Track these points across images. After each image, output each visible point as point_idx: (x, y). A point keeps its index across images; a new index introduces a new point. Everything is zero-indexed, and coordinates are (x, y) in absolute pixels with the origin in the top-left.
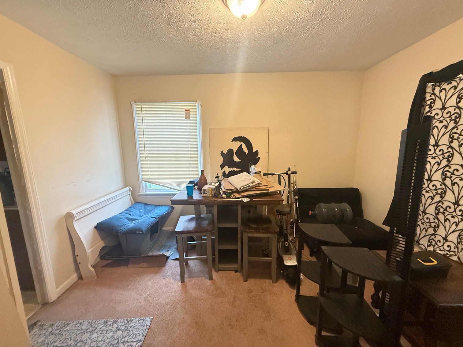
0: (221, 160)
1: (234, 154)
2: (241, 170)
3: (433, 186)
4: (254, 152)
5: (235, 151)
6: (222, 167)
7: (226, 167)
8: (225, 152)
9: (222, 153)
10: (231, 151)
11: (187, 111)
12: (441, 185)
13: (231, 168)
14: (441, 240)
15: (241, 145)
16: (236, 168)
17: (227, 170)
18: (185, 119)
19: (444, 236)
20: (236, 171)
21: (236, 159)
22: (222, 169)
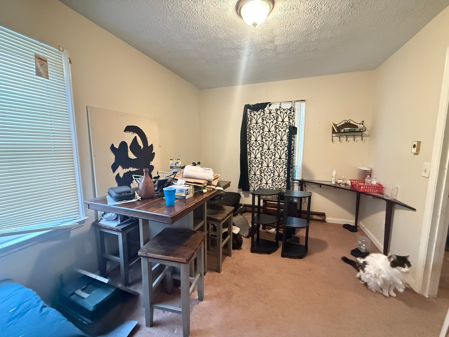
0: (112, 158)
1: (129, 148)
2: (138, 169)
3: (258, 160)
4: (149, 146)
5: (129, 145)
6: (114, 168)
7: (120, 168)
8: (117, 146)
9: (112, 147)
10: (123, 144)
11: (41, 61)
12: (261, 160)
13: (126, 168)
14: (265, 185)
15: (136, 137)
16: (132, 168)
17: (121, 171)
18: (36, 75)
19: (266, 183)
20: (133, 171)
21: (131, 155)
22: (114, 171)
